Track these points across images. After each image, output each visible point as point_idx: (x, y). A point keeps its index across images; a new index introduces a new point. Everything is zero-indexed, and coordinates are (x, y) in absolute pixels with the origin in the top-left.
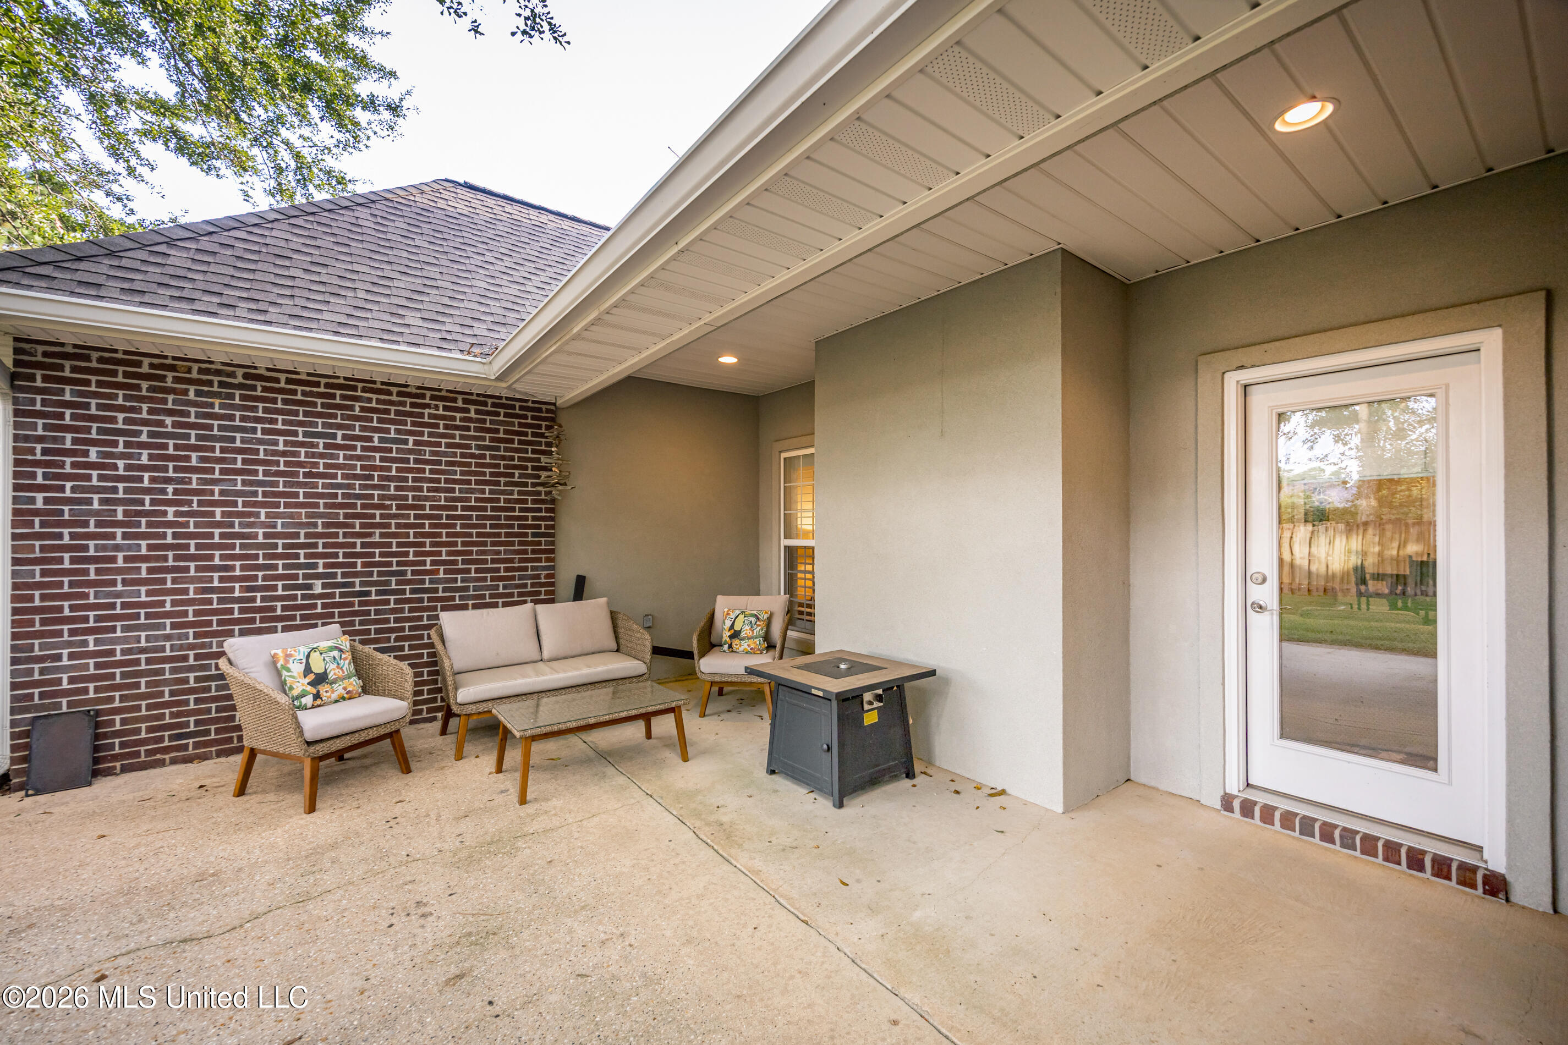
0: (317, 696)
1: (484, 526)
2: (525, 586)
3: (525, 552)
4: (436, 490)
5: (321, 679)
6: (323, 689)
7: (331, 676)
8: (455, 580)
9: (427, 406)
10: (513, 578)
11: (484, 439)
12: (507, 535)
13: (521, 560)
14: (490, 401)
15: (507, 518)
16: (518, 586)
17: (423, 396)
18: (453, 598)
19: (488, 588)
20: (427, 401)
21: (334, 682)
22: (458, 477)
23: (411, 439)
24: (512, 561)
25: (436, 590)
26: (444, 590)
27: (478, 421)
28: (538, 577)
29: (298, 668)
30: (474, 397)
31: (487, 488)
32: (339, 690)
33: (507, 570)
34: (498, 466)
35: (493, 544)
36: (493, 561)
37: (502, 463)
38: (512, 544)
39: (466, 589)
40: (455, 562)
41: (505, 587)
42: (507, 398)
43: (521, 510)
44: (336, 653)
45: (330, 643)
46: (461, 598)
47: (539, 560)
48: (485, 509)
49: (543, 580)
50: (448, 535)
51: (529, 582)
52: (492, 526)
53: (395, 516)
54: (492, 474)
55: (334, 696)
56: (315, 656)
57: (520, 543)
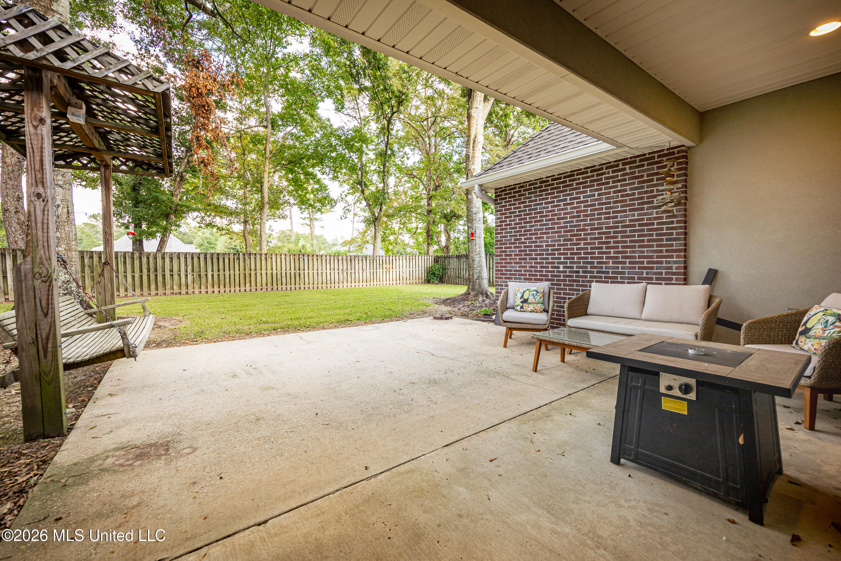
0: (522, 307)
1: (634, 236)
2: (661, 273)
3: (661, 251)
4: (608, 218)
5: (525, 301)
6: (525, 305)
7: (529, 301)
8: (618, 268)
9: (604, 173)
10: (652, 268)
11: (634, 183)
12: (649, 241)
13: (658, 257)
14: (638, 159)
15: (649, 230)
16: (655, 274)
17: (602, 169)
18: (617, 278)
19: (636, 273)
20: (604, 171)
21: (530, 303)
22: (620, 209)
23: (596, 193)
24: (651, 257)
25: (608, 273)
26: (613, 273)
27: (631, 173)
28: (671, 268)
29: (519, 295)
30: (629, 160)
31: (636, 213)
32: (531, 307)
33: (648, 263)
34: (642, 198)
35: (640, 247)
36: (640, 257)
37: (645, 195)
38: (652, 246)
39: (624, 273)
40: (617, 258)
41: (647, 273)
42: (649, 154)
43: (658, 224)
44: (535, 293)
45: (535, 288)
46: (621, 278)
47: (672, 257)
48: (634, 226)
49: (674, 271)
50: (614, 242)
51: (664, 271)
52: (639, 236)
53: (590, 234)
54: (639, 204)
55: (529, 309)
56: (527, 292)
57: (658, 246)
